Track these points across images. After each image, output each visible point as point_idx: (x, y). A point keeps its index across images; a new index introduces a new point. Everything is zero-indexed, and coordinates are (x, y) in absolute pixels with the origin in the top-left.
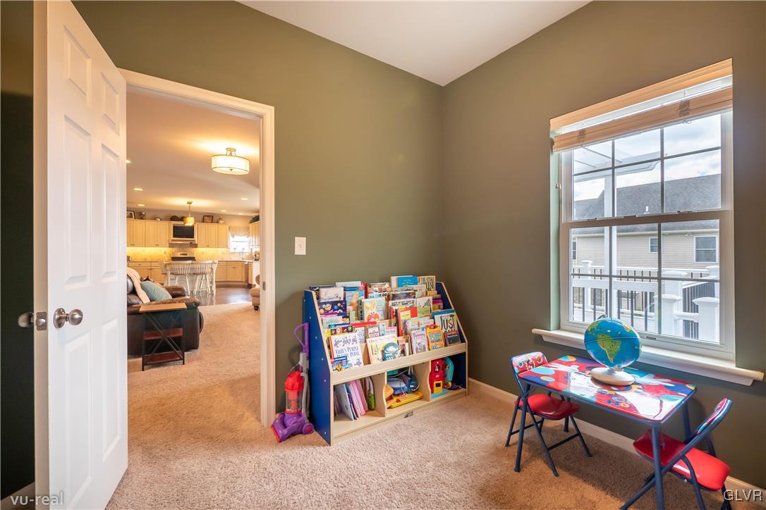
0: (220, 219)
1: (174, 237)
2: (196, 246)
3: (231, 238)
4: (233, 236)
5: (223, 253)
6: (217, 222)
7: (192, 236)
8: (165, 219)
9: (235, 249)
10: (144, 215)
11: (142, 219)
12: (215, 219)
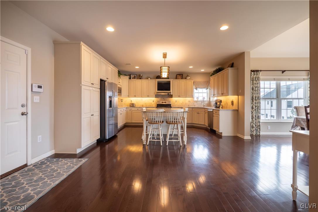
0: (188, 76)
1: (158, 90)
2: (171, 96)
3: (195, 90)
4: (196, 89)
5: (189, 102)
6: (186, 79)
7: (169, 89)
8: (154, 78)
9: (198, 98)
10: (142, 76)
11: (140, 79)
12: (184, 76)
